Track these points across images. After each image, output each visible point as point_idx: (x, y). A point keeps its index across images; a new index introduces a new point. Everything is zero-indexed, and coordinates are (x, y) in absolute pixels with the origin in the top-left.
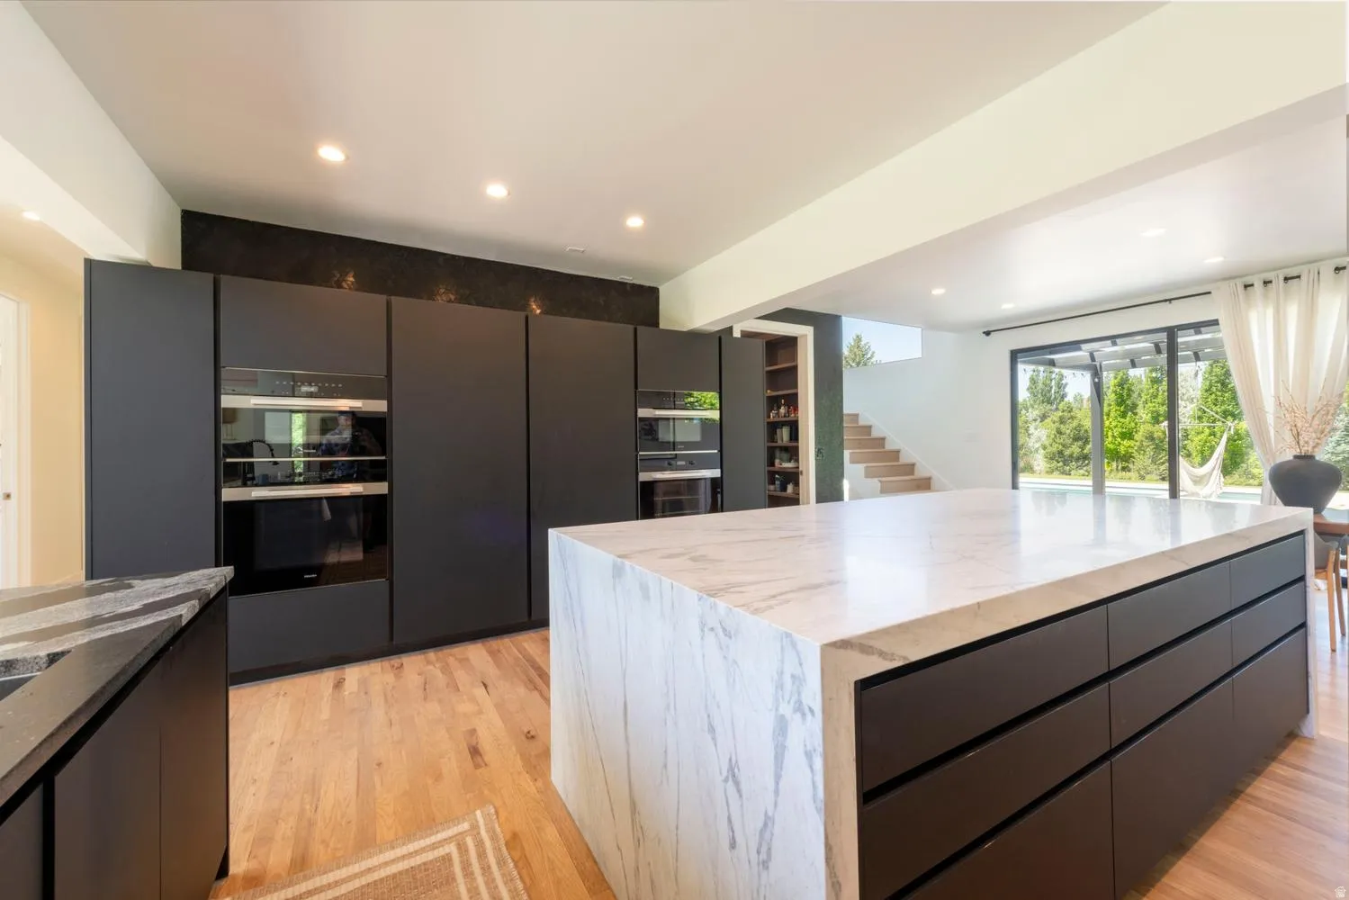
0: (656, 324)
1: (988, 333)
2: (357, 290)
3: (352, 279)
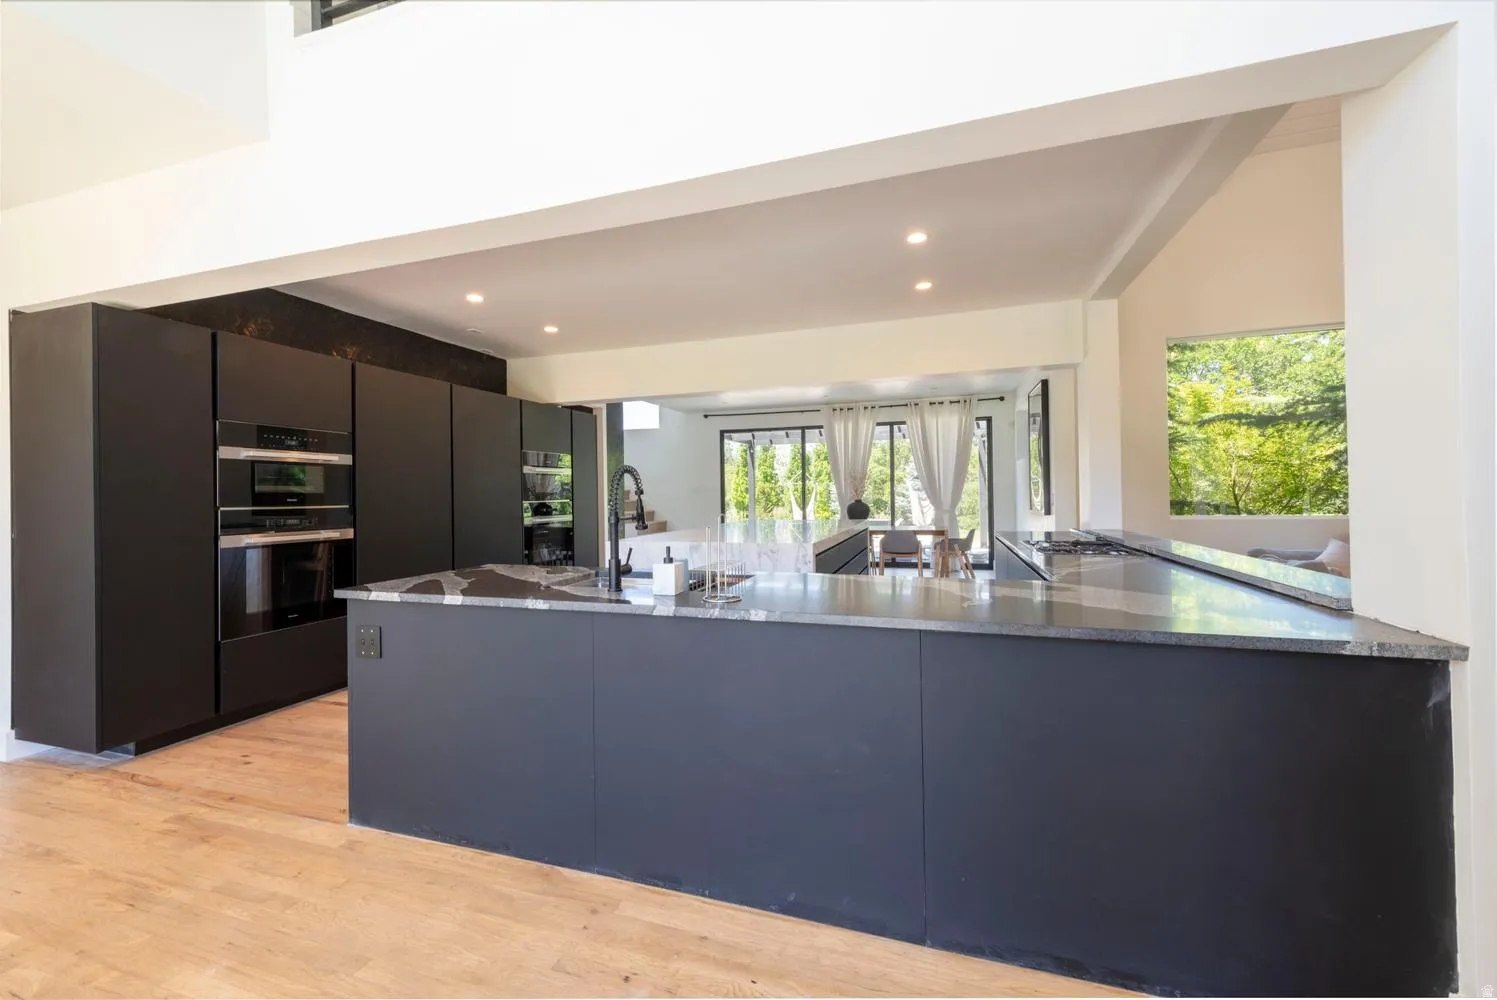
0: (504, 392)
1: (706, 416)
2: (258, 338)
3: (253, 326)
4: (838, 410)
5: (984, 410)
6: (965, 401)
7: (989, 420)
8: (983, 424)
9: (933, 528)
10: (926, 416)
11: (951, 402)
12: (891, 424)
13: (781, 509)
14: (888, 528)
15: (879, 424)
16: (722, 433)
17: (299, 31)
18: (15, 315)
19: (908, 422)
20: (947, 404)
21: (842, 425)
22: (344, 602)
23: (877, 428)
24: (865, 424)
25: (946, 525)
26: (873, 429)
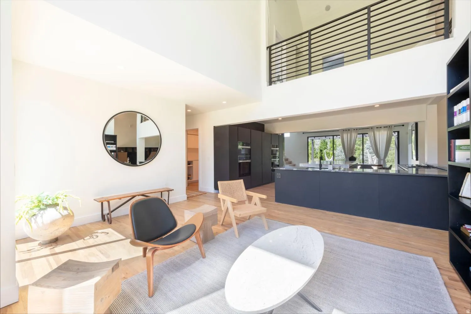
1: (303, 133)
4: (345, 130)
5: (397, 129)
6: (389, 127)
7: (398, 132)
8: (396, 133)
9: (377, 164)
10: (375, 132)
11: (384, 127)
12: (363, 134)
13: (316, 159)
14: (362, 164)
15: (358, 134)
16: (308, 138)
17: (267, 86)
18: (214, 127)
19: (369, 133)
20: (383, 128)
21: (346, 135)
22: (274, 169)
23: (358, 135)
24: (354, 135)
25: (382, 163)
26: (357, 136)
